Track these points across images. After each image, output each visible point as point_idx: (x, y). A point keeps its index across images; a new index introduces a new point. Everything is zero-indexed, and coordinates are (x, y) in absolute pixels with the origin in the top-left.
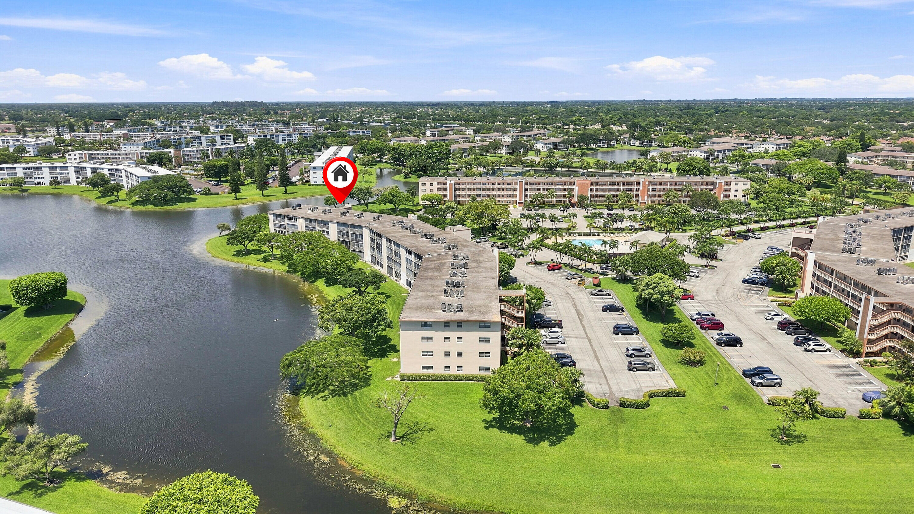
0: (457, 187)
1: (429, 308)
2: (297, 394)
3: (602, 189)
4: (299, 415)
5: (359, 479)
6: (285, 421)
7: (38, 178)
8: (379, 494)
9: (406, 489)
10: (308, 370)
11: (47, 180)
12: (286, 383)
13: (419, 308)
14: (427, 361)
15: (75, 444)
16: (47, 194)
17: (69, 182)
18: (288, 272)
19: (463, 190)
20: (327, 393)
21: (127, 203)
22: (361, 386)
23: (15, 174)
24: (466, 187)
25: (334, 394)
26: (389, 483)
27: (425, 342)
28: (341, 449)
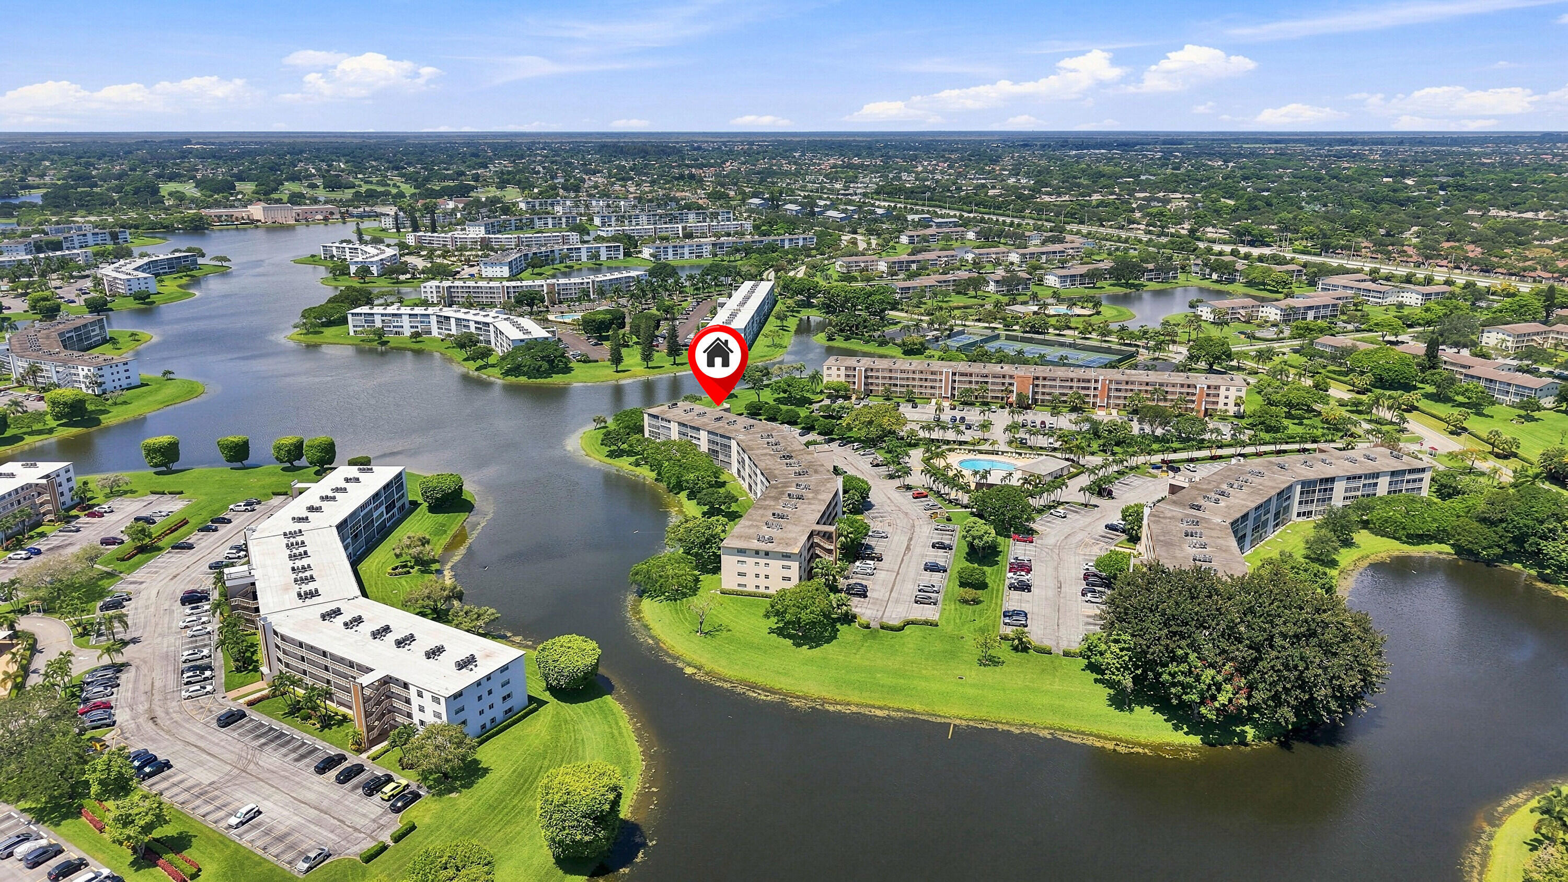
0: (869, 374)
1: (748, 538)
2: (641, 597)
3: (1051, 387)
4: (639, 612)
5: (669, 656)
6: (628, 615)
7: (397, 327)
8: (680, 665)
9: (698, 664)
10: (649, 578)
11: (407, 332)
12: (635, 588)
13: (740, 537)
14: (742, 580)
15: (493, 614)
16: (405, 349)
17: (430, 333)
18: (656, 480)
19: (877, 378)
20: (663, 597)
21: (496, 371)
22: (690, 595)
23: (373, 322)
24: (880, 374)
25: (668, 599)
26: (688, 659)
27: (740, 565)
28: (662, 637)
